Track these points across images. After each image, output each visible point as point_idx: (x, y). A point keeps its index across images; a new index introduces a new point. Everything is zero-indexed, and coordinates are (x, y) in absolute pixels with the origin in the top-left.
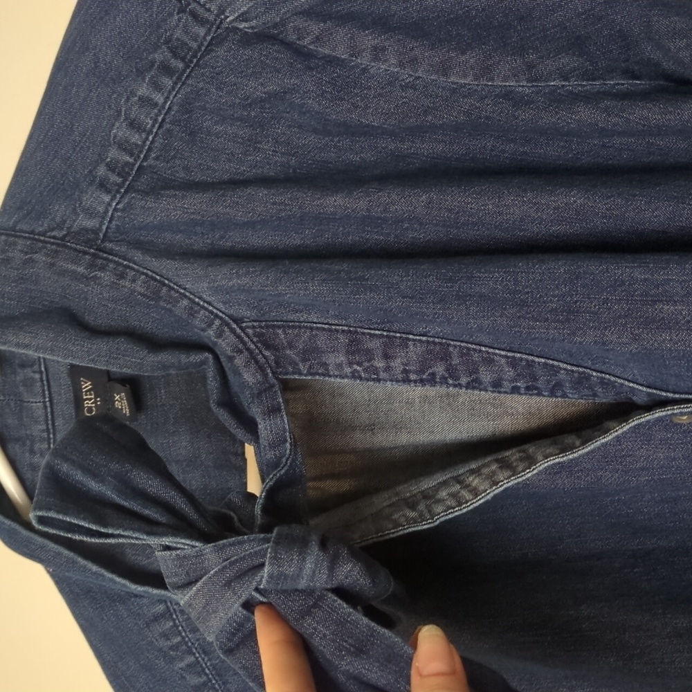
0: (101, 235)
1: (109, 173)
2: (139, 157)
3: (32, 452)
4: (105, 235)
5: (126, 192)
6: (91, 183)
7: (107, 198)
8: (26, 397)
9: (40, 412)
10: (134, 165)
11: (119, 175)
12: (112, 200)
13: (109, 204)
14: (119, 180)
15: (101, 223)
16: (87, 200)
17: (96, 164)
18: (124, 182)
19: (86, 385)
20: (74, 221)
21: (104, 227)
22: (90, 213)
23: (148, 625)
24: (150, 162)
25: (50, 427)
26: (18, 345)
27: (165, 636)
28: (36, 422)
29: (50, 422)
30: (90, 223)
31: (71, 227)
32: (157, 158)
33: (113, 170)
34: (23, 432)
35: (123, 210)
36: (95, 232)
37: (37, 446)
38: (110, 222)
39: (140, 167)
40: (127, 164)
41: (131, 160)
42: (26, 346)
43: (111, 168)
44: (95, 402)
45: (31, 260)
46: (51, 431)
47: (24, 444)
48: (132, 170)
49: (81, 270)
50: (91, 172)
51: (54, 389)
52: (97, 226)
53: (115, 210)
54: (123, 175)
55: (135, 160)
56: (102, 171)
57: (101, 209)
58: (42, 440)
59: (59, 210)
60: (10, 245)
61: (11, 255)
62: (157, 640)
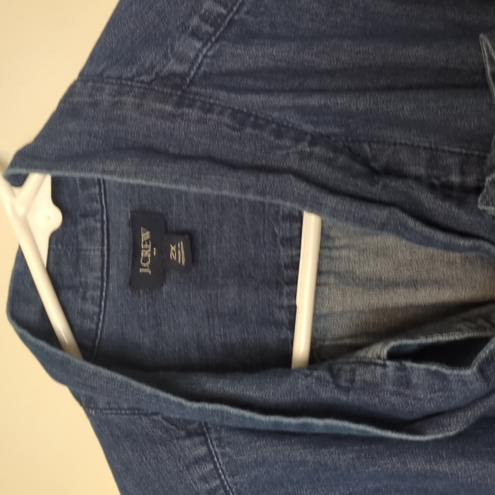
0: (188, 80)
1: (203, 24)
2: (232, 9)
3: (84, 298)
4: (191, 81)
5: (217, 41)
6: (183, 32)
7: (198, 45)
8: (85, 245)
9: (97, 261)
10: (226, 17)
11: (211, 25)
12: (203, 47)
13: (200, 51)
14: (211, 30)
15: (191, 69)
16: (179, 47)
17: (190, 16)
18: (215, 32)
19: (146, 235)
20: (164, 66)
21: (192, 73)
22: (180, 59)
23: (188, 467)
24: (242, 15)
25: (105, 275)
26: (104, 172)
27: (204, 479)
28: (92, 270)
29: (105, 270)
30: (179, 68)
31: (161, 71)
32: (248, 13)
33: (206, 22)
34: (78, 279)
35: (213, 57)
36: (183, 76)
37: (89, 294)
38: (199, 68)
39: (231, 20)
40: (220, 15)
41: (224, 12)
42: (112, 173)
43: (204, 19)
44: (152, 253)
45: (120, 102)
46: (105, 279)
47: (77, 291)
48: (224, 21)
49: (169, 108)
50: (183, 24)
51: (112, 239)
52: (187, 71)
53: (205, 56)
54: (215, 25)
55: (228, 13)
56: (195, 21)
57: (192, 55)
58: (95, 287)
59: (150, 57)
60: (98, 90)
61: (98, 98)
62: (195, 483)
